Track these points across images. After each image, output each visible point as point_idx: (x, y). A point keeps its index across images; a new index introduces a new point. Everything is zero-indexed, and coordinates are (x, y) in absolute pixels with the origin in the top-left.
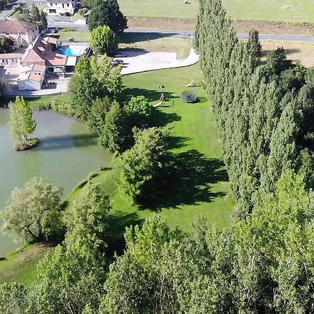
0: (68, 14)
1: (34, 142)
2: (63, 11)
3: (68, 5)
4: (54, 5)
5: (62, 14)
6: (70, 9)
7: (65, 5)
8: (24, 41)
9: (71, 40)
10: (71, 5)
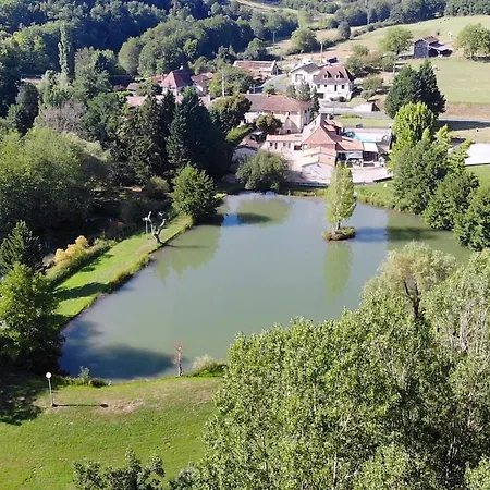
0: (342, 100)
1: (350, 231)
2: (335, 95)
3: (343, 87)
4: (322, 86)
5: (332, 100)
6: (346, 93)
7: (339, 87)
8: (294, 125)
9: (359, 126)
10: (347, 88)
